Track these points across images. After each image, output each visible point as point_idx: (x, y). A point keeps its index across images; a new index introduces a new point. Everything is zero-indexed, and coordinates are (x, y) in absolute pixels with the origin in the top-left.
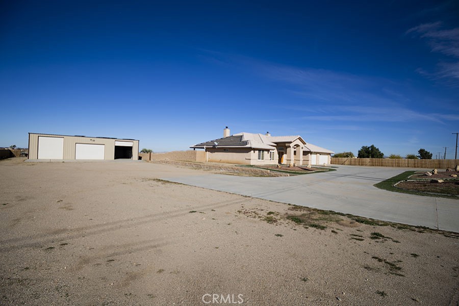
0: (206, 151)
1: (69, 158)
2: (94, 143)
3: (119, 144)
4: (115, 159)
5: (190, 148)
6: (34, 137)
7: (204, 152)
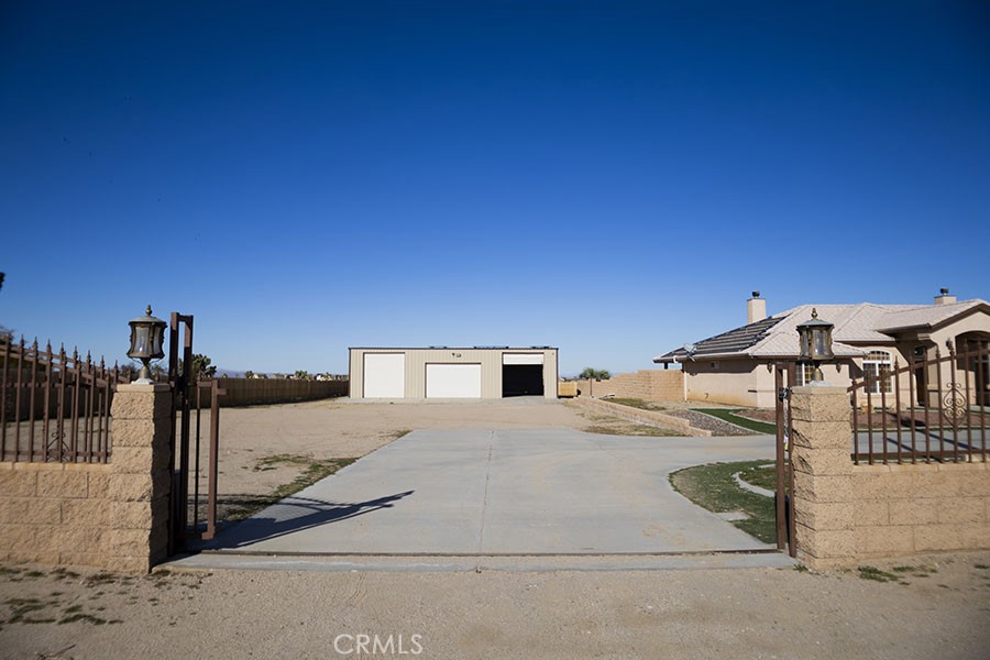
0: (683, 370)
1: (417, 395)
2: (459, 360)
3: (512, 360)
4: (504, 396)
5: (656, 362)
6: (357, 354)
7: (676, 373)
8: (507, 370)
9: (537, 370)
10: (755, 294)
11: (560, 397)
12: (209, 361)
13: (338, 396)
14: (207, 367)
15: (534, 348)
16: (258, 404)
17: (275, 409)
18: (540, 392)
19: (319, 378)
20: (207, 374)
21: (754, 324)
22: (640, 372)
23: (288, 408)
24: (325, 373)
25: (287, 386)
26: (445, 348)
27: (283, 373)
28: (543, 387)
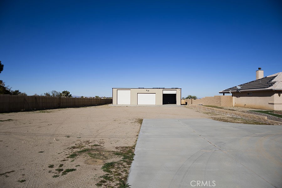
0: (233, 96)
1: (134, 104)
2: (148, 92)
3: (166, 92)
4: (163, 104)
5: (220, 93)
6: (115, 90)
7: (230, 97)
8: (164, 96)
9: (174, 96)
10: (259, 69)
11: (182, 105)
12: (69, 93)
13: (108, 104)
14: (69, 94)
15: (173, 88)
16: (82, 107)
17: (88, 108)
18: (175, 103)
19: (102, 98)
20: (69, 97)
21: (260, 79)
22: (215, 96)
23: (92, 108)
24: (104, 97)
25: (93, 101)
26: (144, 88)
27: (92, 97)
28: (176, 101)
